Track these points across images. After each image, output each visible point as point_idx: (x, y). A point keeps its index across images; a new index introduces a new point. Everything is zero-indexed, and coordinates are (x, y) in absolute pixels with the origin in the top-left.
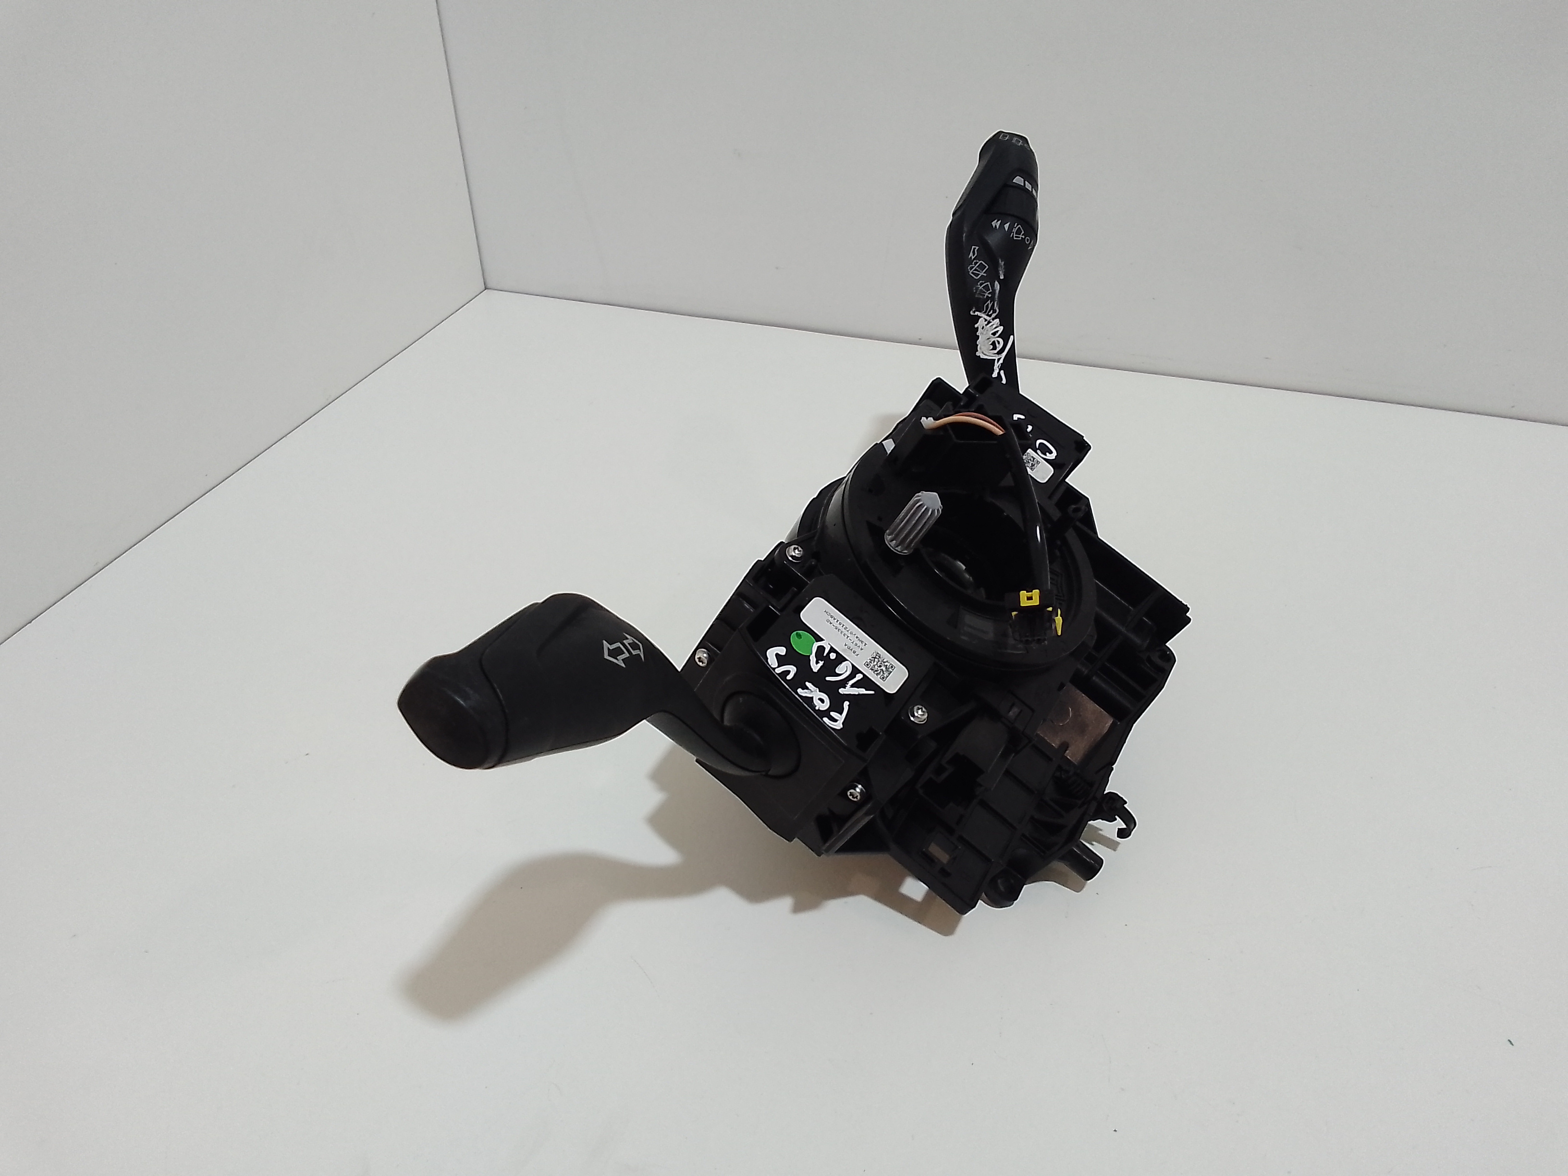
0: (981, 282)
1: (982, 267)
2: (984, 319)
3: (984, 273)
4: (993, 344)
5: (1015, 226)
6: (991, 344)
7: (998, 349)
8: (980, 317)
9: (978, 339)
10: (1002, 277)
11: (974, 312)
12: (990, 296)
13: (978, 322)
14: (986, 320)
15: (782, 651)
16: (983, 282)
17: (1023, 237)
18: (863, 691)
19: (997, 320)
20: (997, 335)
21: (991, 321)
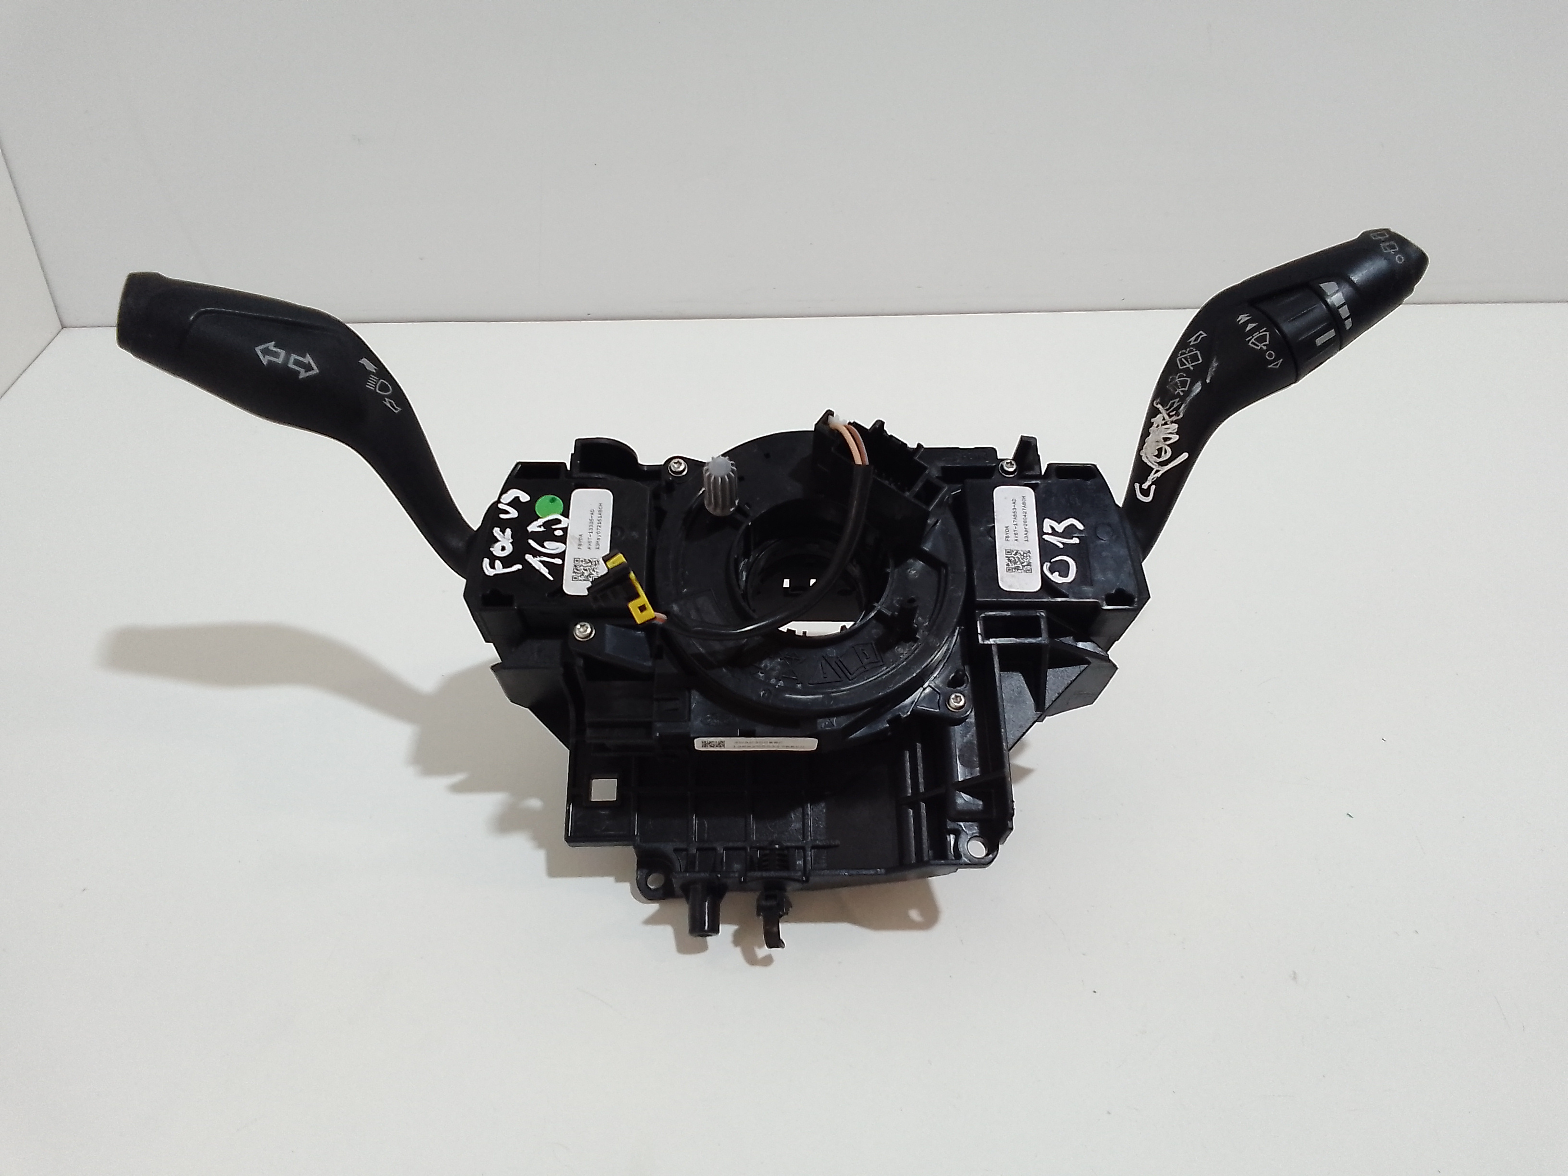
0: (1182, 373)
1: (1194, 358)
2: (1163, 417)
3: (1192, 366)
4: (1160, 450)
5: (1261, 331)
6: (1158, 450)
7: (1161, 460)
8: (1161, 413)
9: (1148, 436)
10: (1208, 381)
11: (1157, 404)
12: (1182, 394)
13: (1156, 417)
14: (1164, 419)
16: (1185, 375)
17: (1265, 348)
18: (545, 571)
19: (1176, 426)
20: (1168, 443)
21: (1169, 423)
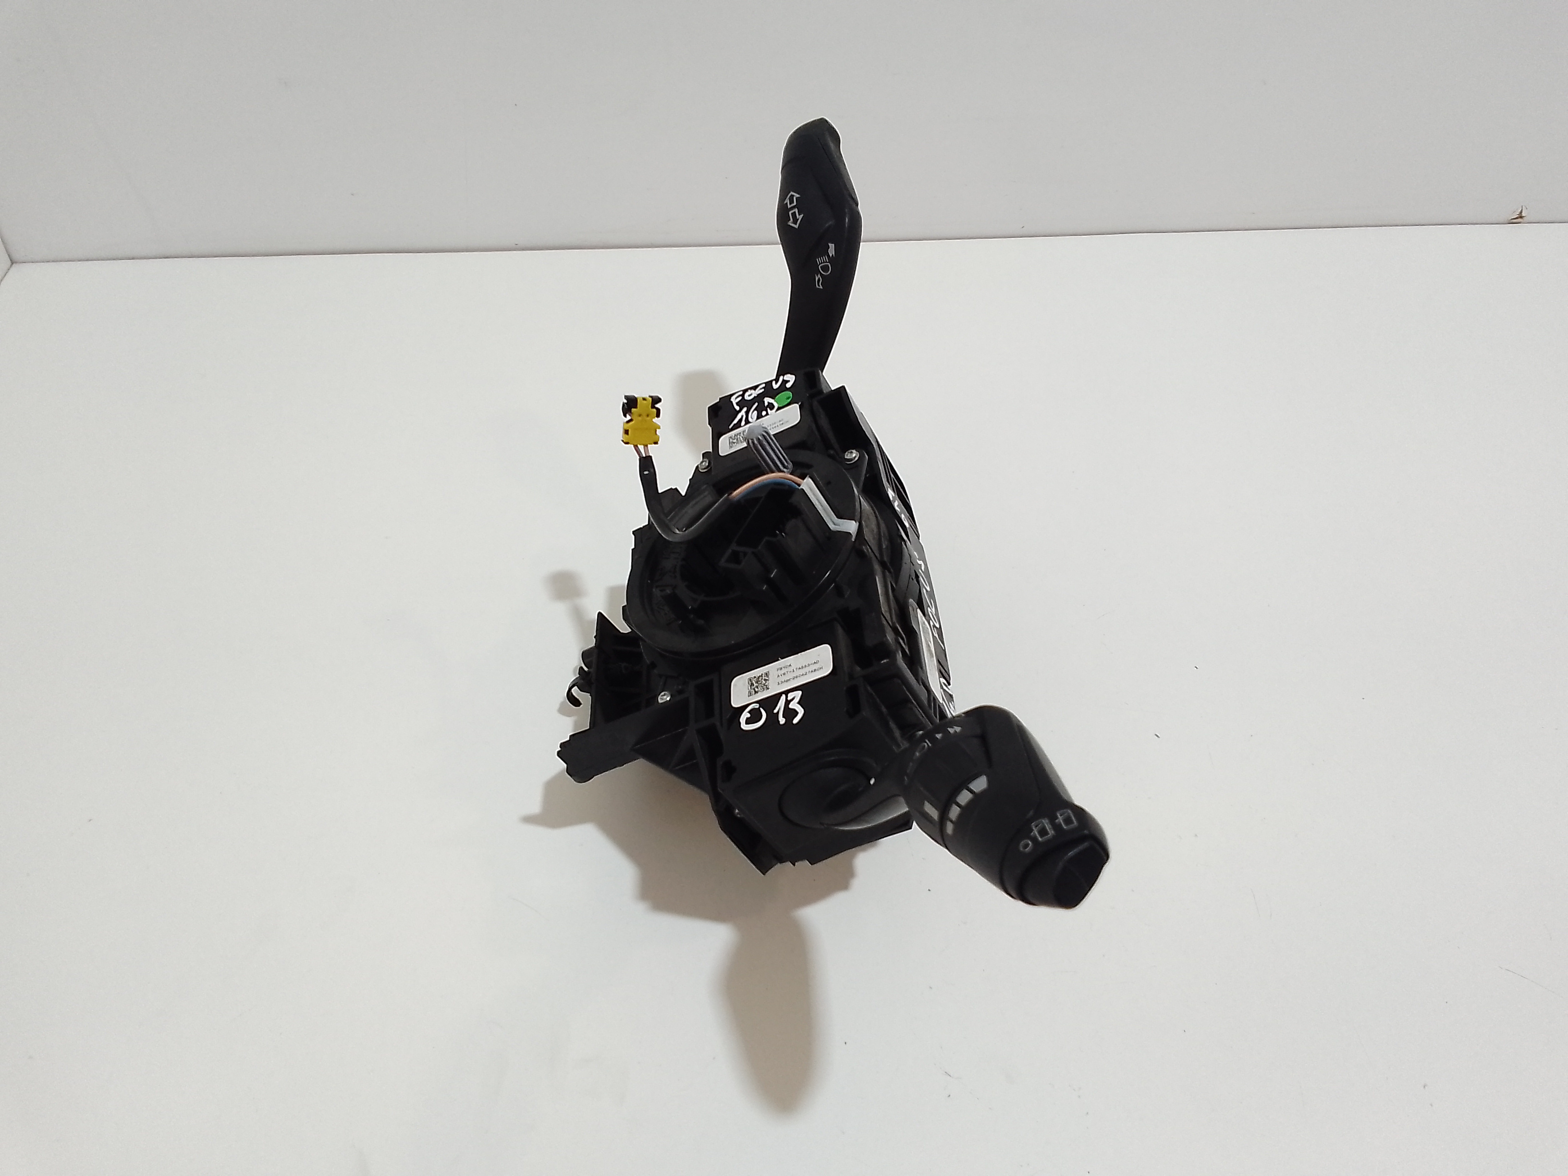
15: (788, 385)
18: (735, 421)
